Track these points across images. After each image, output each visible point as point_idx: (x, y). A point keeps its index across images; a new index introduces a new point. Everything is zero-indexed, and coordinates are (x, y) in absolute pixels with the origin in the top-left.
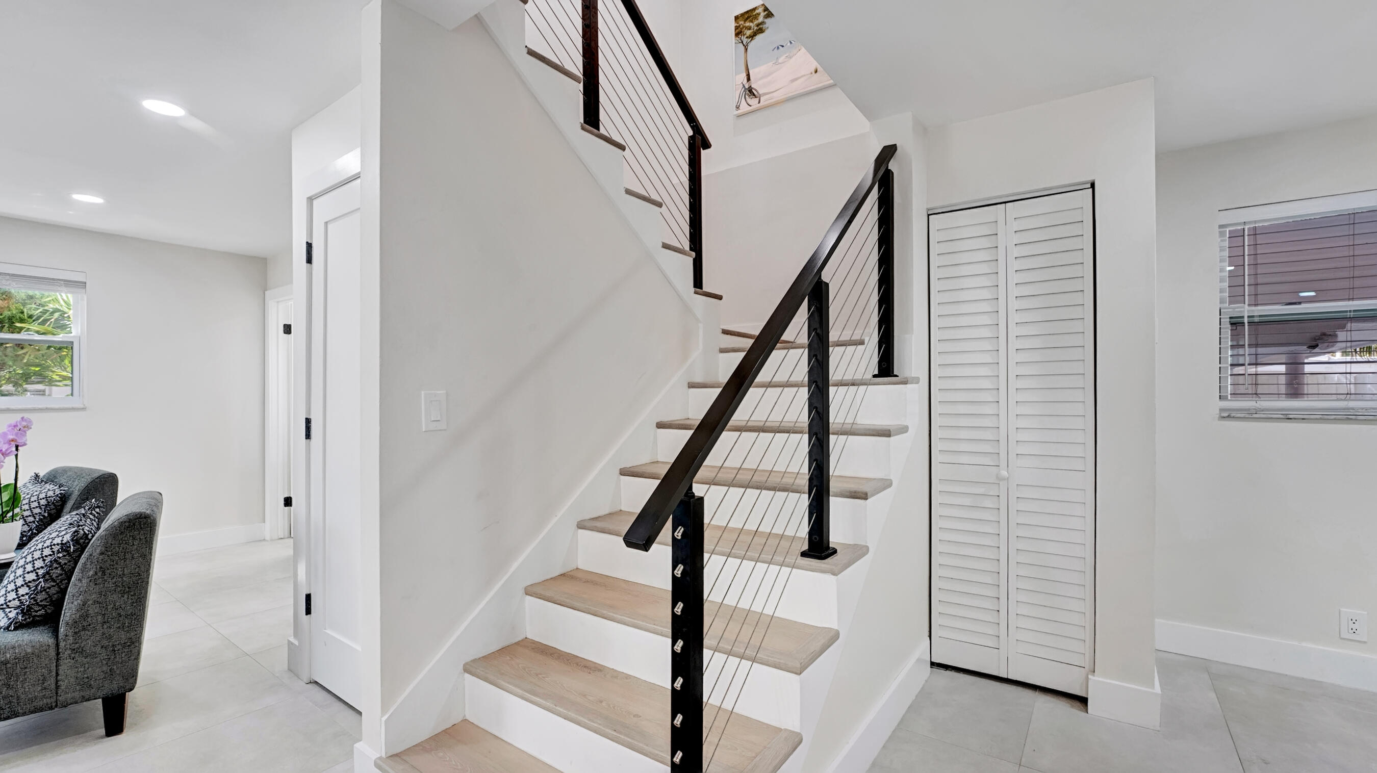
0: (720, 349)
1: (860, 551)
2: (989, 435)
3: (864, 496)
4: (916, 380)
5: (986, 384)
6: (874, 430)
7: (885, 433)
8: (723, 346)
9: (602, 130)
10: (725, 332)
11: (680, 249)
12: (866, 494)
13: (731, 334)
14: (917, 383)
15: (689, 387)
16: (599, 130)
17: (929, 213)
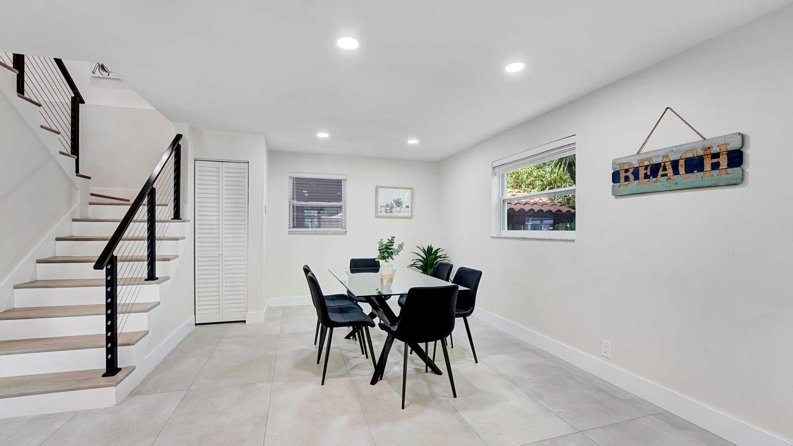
0: (89, 203)
1: (167, 278)
2: (216, 240)
3: (169, 260)
4: (189, 221)
5: (215, 222)
6: (172, 238)
7: (177, 239)
8: (91, 201)
9: (26, 95)
10: (92, 195)
11: (67, 154)
12: (169, 259)
13: (95, 196)
14: (189, 222)
15: (73, 221)
16: (24, 95)
17: (195, 159)
